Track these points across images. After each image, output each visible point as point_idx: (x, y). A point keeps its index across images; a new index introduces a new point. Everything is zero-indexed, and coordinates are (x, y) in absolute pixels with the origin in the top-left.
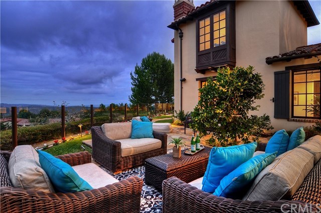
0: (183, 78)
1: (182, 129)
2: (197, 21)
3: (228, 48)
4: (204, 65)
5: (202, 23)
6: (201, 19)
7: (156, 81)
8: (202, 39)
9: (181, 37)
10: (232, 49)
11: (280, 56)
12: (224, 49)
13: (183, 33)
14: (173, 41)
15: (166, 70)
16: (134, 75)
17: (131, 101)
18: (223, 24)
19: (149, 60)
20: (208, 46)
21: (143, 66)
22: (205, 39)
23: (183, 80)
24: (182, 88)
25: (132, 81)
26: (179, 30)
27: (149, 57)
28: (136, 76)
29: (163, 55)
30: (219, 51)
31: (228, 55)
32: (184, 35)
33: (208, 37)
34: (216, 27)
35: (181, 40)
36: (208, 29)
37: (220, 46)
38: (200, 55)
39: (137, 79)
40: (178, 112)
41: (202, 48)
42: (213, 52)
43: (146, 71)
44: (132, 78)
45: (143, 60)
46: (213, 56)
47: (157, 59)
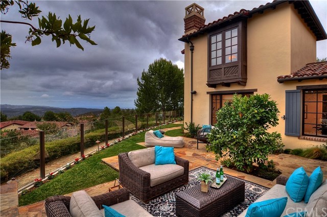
0: (194, 90)
1: (193, 143)
2: (208, 36)
3: (240, 64)
4: (216, 80)
5: (213, 39)
6: (213, 35)
7: (163, 88)
8: (213, 54)
9: (192, 50)
10: (244, 66)
11: (292, 76)
12: (236, 66)
13: (193, 46)
14: (183, 52)
15: (173, 76)
16: (140, 80)
17: (137, 105)
18: (235, 41)
19: (156, 66)
20: (220, 61)
21: (149, 72)
22: (217, 54)
23: (194, 93)
24: (192, 100)
25: (139, 87)
26: (190, 43)
27: (156, 63)
28: (143, 82)
29: (170, 61)
30: (230, 67)
31: (240, 71)
32: (195, 48)
33: (220, 53)
34: (228, 43)
35: (192, 53)
36: (220, 45)
37: (231, 63)
38: (212, 70)
39: (144, 85)
40: (189, 124)
41: (214, 63)
42: (225, 68)
43: (153, 76)
44: (139, 83)
45: (150, 66)
46: (224, 72)
47: (164, 65)
